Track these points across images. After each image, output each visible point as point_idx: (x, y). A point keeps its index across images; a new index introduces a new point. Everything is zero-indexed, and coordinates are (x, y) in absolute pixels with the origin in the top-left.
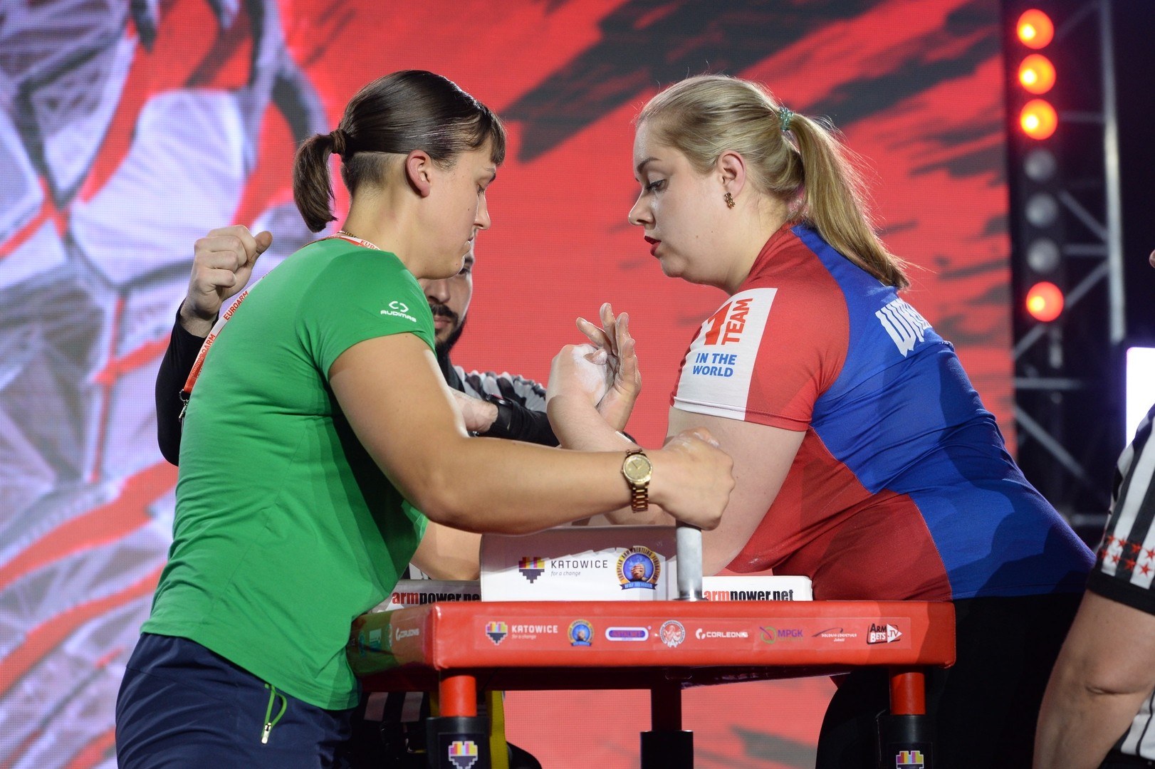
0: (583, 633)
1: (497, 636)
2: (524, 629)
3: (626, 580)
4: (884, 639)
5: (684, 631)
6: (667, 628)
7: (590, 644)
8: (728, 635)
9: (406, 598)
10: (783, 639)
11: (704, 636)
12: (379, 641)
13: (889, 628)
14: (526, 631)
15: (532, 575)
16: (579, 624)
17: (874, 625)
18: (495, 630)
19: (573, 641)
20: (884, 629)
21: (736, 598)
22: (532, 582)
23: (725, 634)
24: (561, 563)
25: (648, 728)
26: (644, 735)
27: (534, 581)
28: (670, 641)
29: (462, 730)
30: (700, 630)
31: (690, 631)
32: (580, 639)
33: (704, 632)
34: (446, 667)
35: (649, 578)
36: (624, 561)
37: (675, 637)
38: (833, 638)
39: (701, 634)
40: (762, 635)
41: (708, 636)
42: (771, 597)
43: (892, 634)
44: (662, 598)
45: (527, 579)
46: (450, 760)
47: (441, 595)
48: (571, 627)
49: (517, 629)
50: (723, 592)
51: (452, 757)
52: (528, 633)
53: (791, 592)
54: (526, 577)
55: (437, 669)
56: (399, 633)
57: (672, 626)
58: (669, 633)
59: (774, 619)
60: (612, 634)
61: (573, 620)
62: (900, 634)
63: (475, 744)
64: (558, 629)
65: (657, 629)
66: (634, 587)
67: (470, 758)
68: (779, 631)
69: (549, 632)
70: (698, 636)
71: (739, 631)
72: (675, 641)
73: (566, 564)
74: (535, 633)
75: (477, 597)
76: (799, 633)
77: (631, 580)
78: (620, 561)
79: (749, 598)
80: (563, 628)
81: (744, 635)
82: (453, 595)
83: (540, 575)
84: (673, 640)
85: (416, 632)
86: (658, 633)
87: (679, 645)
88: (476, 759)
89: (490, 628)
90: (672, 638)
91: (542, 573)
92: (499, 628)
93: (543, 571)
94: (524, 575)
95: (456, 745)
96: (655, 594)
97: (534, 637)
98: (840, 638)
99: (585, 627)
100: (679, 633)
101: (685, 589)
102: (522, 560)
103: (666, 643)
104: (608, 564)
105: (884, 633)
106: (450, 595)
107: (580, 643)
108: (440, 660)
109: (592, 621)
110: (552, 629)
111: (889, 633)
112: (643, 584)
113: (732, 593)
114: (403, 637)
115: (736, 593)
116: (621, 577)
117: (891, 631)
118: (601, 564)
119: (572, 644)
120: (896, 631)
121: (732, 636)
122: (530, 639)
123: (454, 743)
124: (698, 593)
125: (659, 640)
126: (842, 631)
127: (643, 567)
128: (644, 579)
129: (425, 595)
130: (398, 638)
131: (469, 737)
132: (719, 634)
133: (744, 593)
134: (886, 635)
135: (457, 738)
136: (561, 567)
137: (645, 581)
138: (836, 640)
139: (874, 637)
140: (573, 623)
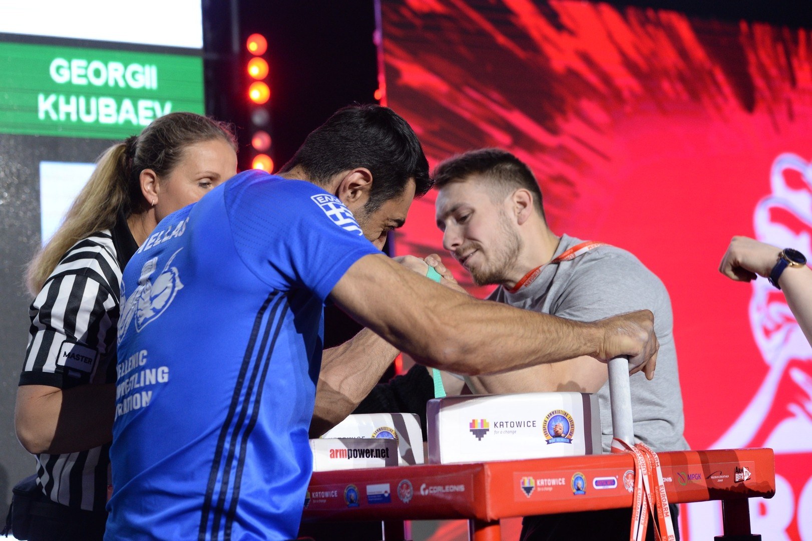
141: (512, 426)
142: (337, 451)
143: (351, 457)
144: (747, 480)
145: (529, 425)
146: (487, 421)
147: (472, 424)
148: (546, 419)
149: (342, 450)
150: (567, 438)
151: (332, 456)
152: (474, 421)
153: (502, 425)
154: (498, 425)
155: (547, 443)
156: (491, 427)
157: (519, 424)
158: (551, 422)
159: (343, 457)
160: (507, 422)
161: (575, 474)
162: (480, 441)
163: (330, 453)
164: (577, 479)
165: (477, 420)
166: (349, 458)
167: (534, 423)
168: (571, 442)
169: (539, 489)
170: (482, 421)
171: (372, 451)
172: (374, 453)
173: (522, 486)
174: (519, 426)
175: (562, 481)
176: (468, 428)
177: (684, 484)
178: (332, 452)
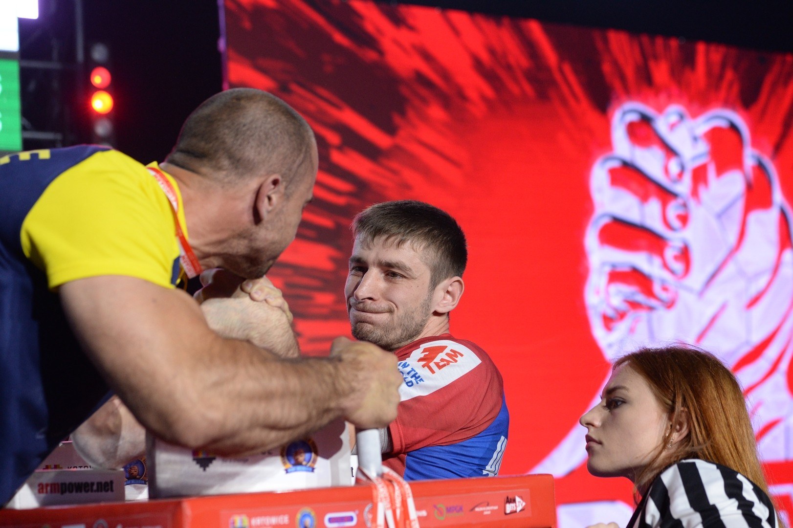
0: (308, 521)
2: (261, 521)
3: (289, 466)
4: (515, 509)
6: (368, 511)
9: (49, 488)
10: (451, 515)
13: (518, 499)
14: (263, 523)
15: (205, 463)
16: (304, 513)
17: (508, 498)
18: (238, 524)
20: (514, 501)
28: (372, 523)
35: (308, 462)
38: (483, 512)
40: (436, 511)
43: (519, 504)
45: (201, 466)
49: (255, 522)
52: (265, 525)
60: (330, 520)
61: (299, 510)
62: (524, 504)
64: (289, 519)
65: (361, 513)
66: (296, 471)
68: (447, 508)
69: (281, 522)
74: (270, 525)
76: (461, 509)
77: (294, 465)
80: (292, 519)
81: (423, 513)
83: (211, 463)
86: (363, 516)
89: (234, 523)
91: (213, 461)
92: (242, 521)
93: (214, 458)
94: (197, 463)
98: (488, 510)
99: (309, 515)
103: (369, 525)
109: (314, 509)
110: (283, 520)
111: (517, 504)
112: (304, 468)
117: (519, 502)
120: (522, 501)
125: (364, 524)
126: (488, 505)
128: (304, 463)
134: (516, 506)
137: (306, 465)
138: (486, 513)
139: (509, 508)
140: (300, 512)
142: (46, 486)
143: (65, 492)
144: (521, 511)
147: (196, 452)
149: (54, 485)
150: (310, 467)
151: (41, 491)
159: (55, 492)
161: (302, 510)
162: (204, 474)
164: (304, 516)
166: (62, 493)
171: (92, 484)
172: (95, 487)
173: (231, 526)
175: (284, 520)
177: (442, 518)
178: (41, 486)
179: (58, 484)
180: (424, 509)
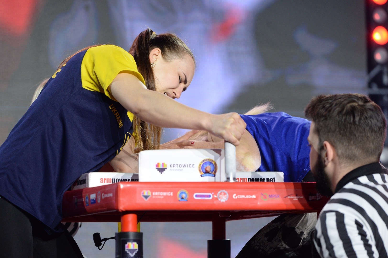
0: (184, 196)
1: (146, 197)
2: (158, 194)
3: (202, 173)
4: (315, 199)
5: (228, 195)
6: (221, 194)
7: (187, 201)
8: (247, 197)
9: (106, 181)
10: (271, 199)
11: (236, 197)
12: (95, 199)
13: (317, 194)
14: (159, 194)
15: (162, 170)
16: (181, 192)
17: (311, 193)
18: (145, 194)
19: (180, 199)
20: (316, 195)
21: (250, 181)
22: (161, 173)
23: (246, 196)
24: (174, 165)
25: (211, 238)
26: (209, 242)
27: (162, 173)
28: (222, 199)
29: (131, 237)
30: (235, 195)
31: (231, 195)
32: (182, 198)
33: (237, 195)
34: (124, 210)
35: (212, 172)
36: (202, 164)
37: (224, 198)
38: (293, 198)
39: (235, 196)
40: (262, 197)
41: (238, 197)
42: (265, 181)
44: (218, 180)
45: (160, 172)
46: (126, 250)
47: (122, 179)
48: (179, 193)
49: (155, 194)
50: (245, 179)
51: (127, 250)
52: (160, 196)
53: (274, 178)
54: (159, 171)
55: (120, 211)
56: (103, 196)
57: (223, 193)
58: (221, 196)
59: (267, 190)
60: (197, 196)
61: (179, 190)
63: (137, 244)
64: (173, 194)
65: (216, 194)
66: (206, 176)
67: (134, 250)
68: (269, 195)
69: (169, 195)
70: (234, 197)
71: (252, 195)
72: (224, 199)
73: (176, 166)
74: (163, 196)
75: (137, 180)
76: (278, 196)
77: (205, 173)
78: (200, 164)
79: (255, 181)
80: (175, 194)
81: (254, 197)
82: (127, 179)
83: (165, 170)
84: (223, 199)
85: (111, 195)
86: (216, 196)
87: (226, 201)
88: (137, 250)
89: (143, 193)
90: (223, 198)
91: (166, 170)
92: (147, 193)
93: (166, 169)
94: (158, 170)
95: (129, 244)
96: (215, 179)
97: (162, 197)
98: (296, 198)
99: (185, 193)
100: (226, 196)
101: (228, 177)
102: (157, 164)
103: (220, 200)
104: (195, 166)
105: (315, 197)
106: (125, 179)
107: (183, 200)
108: (122, 207)
109: (187, 190)
110: (170, 194)
111: (317, 196)
112: (210, 175)
113: (248, 179)
114: (105, 197)
115: (250, 179)
116: (200, 171)
117: (318, 195)
118: (191, 166)
119: (179, 201)
121: (249, 197)
122: (160, 199)
123: (128, 243)
124: (234, 179)
125: (217, 199)
126: (297, 196)
127: (210, 167)
128: (210, 172)
129: (115, 179)
130: (103, 197)
131: (134, 241)
132: (243, 196)
133: (254, 179)
134: (316, 197)
135: (129, 241)
136: (174, 167)
137: (211, 173)
140: (179, 191)
141: (180, 166)
142: (105, 179)
144: (319, 200)
145: (190, 166)
146: (166, 164)
147: (157, 165)
148: (201, 164)
149: (109, 179)
150: (213, 174)
151: (102, 182)
152: (158, 163)
153: (174, 166)
154: (172, 166)
155: (201, 176)
156: (168, 167)
157: (184, 166)
158: (203, 165)
160: (177, 165)
161: (180, 191)
162: (161, 174)
163: (101, 180)
164: (182, 193)
165: (160, 163)
167: (193, 165)
168: (215, 176)
169: (154, 197)
170: (163, 164)
173: (142, 195)
174: (184, 167)
176: (155, 167)
177: (266, 200)
178: (102, 179)
179: (111, 179)
180: (254, 195)
